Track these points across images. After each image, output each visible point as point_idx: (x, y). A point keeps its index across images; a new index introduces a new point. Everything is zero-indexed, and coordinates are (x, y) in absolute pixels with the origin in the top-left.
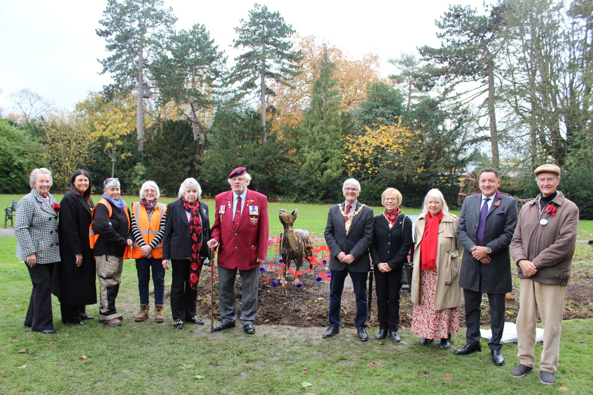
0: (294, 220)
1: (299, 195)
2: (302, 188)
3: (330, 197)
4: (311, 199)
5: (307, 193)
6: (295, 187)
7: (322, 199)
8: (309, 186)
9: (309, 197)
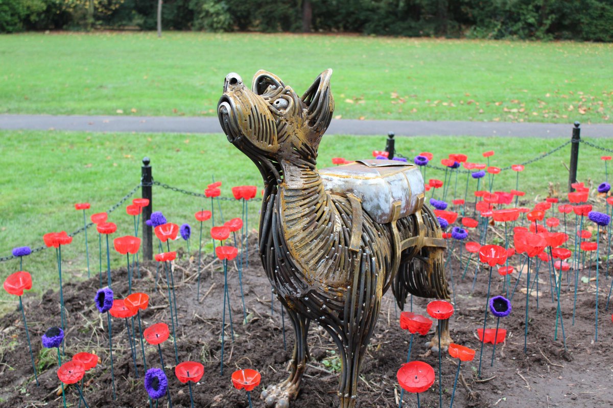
0: (316, 133)
1: (503, 23)
2: (509, 11)
3: (566, 28)
4: (527, 31)
5: (519, 20)
6: (496, 8)
7: (549, 31)
8: (524, 7)
9: (523, 28)
